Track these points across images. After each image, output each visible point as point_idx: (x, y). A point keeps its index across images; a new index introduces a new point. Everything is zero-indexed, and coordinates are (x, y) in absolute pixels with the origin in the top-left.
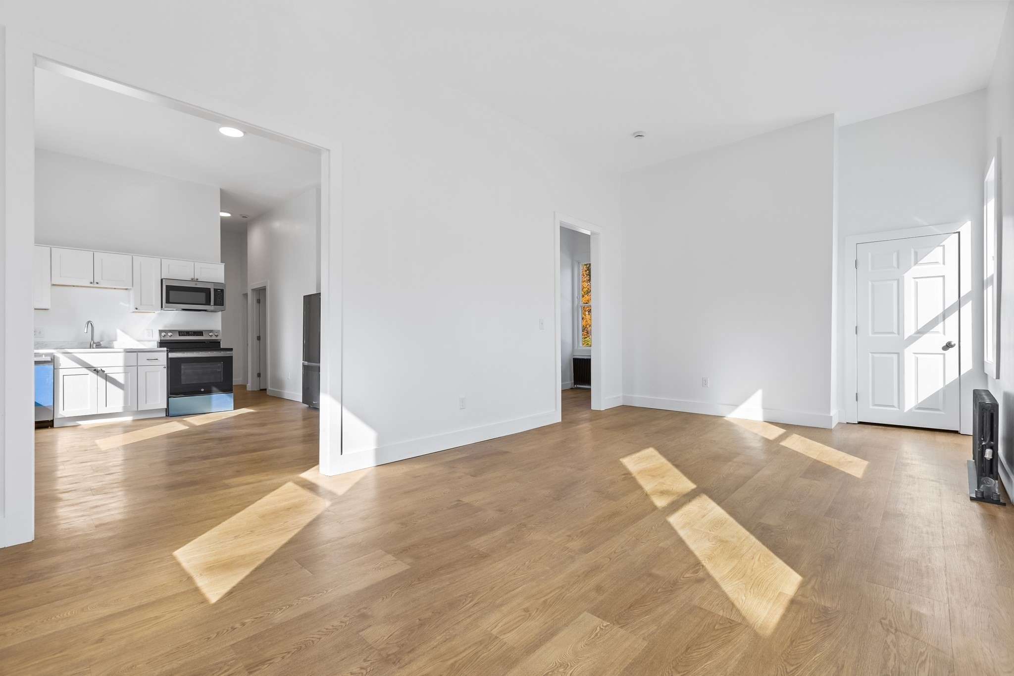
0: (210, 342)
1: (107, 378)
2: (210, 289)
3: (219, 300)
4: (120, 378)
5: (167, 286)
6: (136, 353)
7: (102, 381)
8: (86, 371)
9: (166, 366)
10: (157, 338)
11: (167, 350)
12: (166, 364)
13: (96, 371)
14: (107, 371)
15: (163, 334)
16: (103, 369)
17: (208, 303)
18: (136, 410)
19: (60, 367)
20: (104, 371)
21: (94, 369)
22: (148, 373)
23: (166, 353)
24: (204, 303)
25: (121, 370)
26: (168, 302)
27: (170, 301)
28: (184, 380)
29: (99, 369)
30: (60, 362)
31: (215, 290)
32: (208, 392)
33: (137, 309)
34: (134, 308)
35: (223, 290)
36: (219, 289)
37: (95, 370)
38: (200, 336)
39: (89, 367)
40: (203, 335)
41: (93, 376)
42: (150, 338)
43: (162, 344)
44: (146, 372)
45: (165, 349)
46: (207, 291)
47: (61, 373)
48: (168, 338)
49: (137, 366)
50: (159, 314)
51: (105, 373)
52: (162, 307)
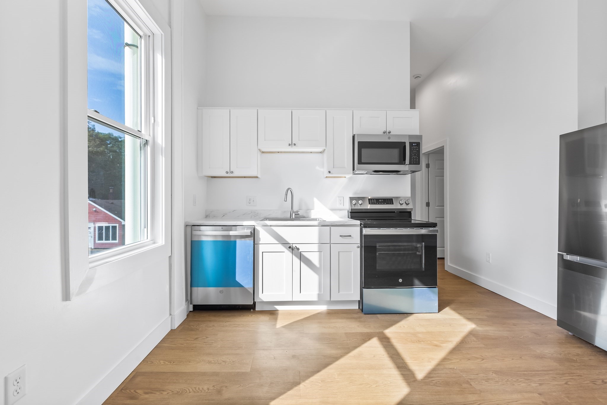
0: (400, 212)
1: (301, 257)
2: (405, 143)
3: (415, 157)
4: (314, 258)
5: (359, 142)
6: (329, 227)
7: (296, 261)
8: (281, 248)
9: (359, 245)
10: (347, 206)
11: (361, 224)
12: (359, 242)
13: (292, 249)
14: (302, 248)
15: (354, 202)
16: (298, 246)
17: (402, 161)
18: (329, 300)
19: (260, 243)
20: (298, 249)
21: (289, 245)
22: (340, 253)
23: (359, 228)
24: (397, 161)
25: (315, 248)
26: (360, 162)
27: (363, 161)
28: (381, 265)
29: (294, 245)
30: (260, 237)
31: (411, 144)
32: (408, 284)
33: (330, 172)
34: (327, 172)
35: (419, 143)
36: (415, 143)
37: (290, 247)
38: (390, 204)
39: (284, 243)
40: (393, 204)
41: (288, 254)
42: (341, 207)
43: (355, 214)
44: (339, 252)
45: (358, 222)
46: (401, 146)
47: (261, 248)
48: (358, 207)
49: (330, 243)
50: (350, 179)
51: (300, 251)
52: (353, 170)
